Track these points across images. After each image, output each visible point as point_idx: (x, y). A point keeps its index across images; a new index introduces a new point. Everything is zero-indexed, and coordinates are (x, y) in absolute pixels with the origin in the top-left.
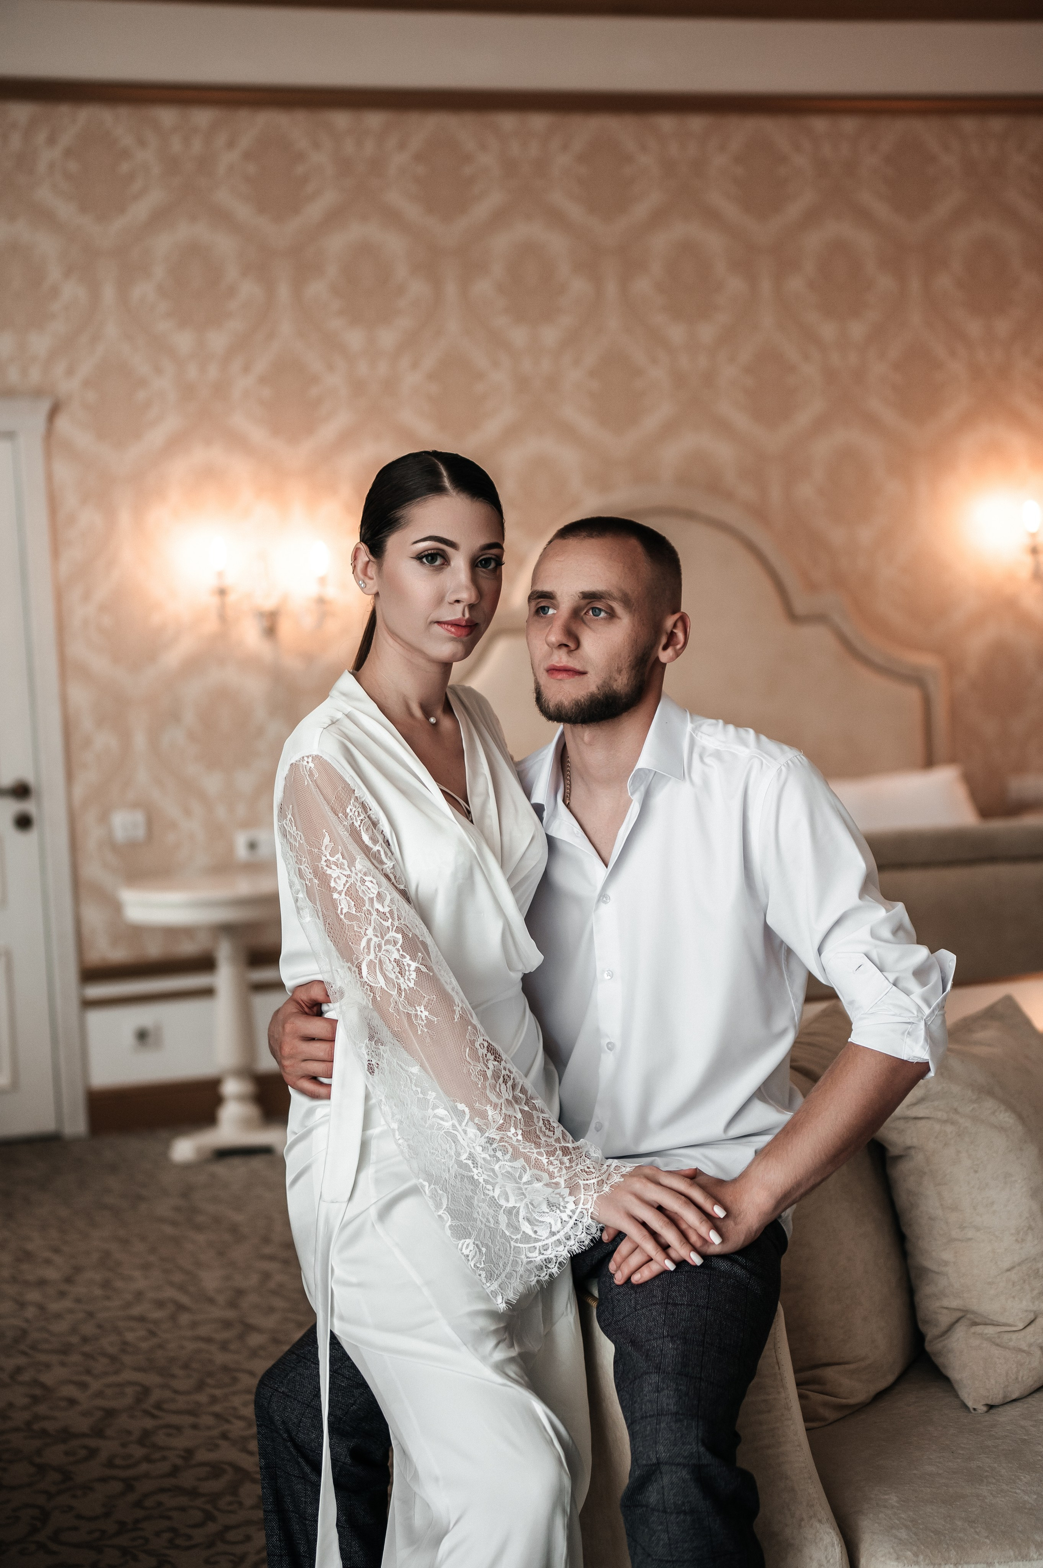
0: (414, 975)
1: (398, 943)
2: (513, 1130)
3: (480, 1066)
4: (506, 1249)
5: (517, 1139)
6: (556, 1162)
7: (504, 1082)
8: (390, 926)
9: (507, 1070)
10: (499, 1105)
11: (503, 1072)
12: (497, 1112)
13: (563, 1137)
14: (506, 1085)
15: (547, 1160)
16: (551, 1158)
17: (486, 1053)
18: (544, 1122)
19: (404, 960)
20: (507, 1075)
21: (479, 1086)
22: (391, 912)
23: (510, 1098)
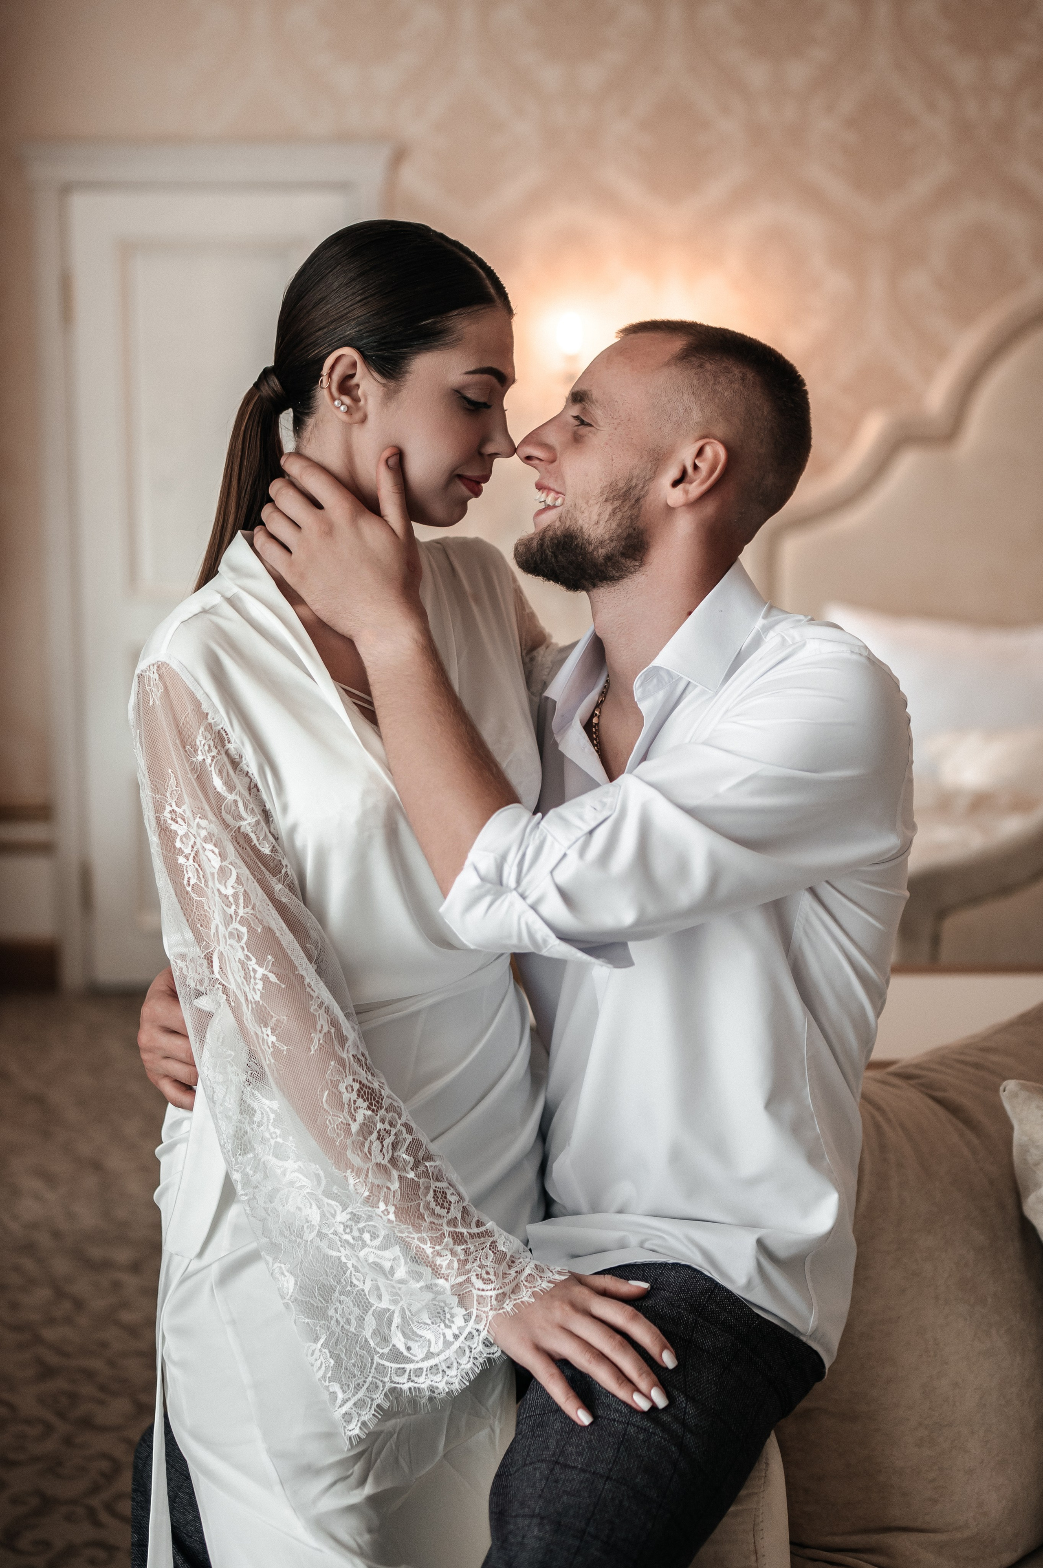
0: (260, 986)
1: (242, 938)
2: (382, 1206)
3: (342, 1117)
4: (366, 1365)
5: (389, 1220)
6: (445, 1252)
7: (378, 1139)
8: (233, 914)
9: (386, 1122)
10: (365, 1171)
11: (379, 1126)
12: (361, 1179)
13: (463, 1217)
14: (382, 1142)
15: (432, 1250)
16: (438, 1248)
17: (355, 1099)
18: (435, 1195)
19: (249, 963)
20: (385, 1129)
21: (337, 1143)
22: (236, 895)
23: (385, 1162)
